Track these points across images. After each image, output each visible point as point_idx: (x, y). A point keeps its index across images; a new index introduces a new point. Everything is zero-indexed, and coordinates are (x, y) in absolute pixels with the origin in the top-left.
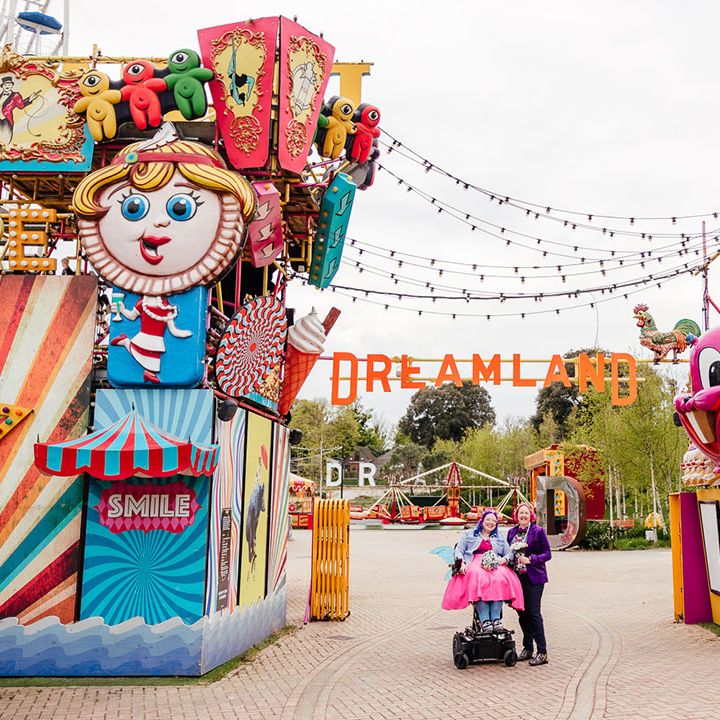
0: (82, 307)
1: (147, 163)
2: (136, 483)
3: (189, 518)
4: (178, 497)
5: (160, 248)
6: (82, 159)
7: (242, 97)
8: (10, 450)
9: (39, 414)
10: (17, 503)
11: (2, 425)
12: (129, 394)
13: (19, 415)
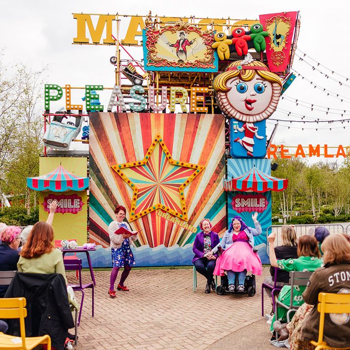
0: (220, 127)
1: (245, 70)
2: (245, 194)
3: (265, 207)
4: (260, 199)
5: (252, 104)
6: (215, 67)
7: (278, 43)
8: (197, 182)
9: (207, 168)
10: (202, 202)
11: (195, 172)
12: (240, 160)
13: (201, 168)
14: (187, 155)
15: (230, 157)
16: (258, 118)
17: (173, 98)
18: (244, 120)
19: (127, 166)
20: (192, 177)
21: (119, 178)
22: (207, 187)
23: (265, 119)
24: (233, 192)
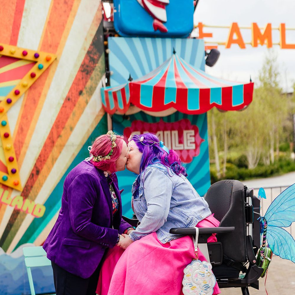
2: (150, 121)
3: (195, 150)
4: (185, 132)
8: (40, 94)
9: (62, 60)
10: (53, 142)
11: (34, 69)
12: (136, 41)
13: (48, 60)
14: (11, 27)
15: (113, 33)
20: (27, 81)
22: (64, 106)
24: (125, 117)
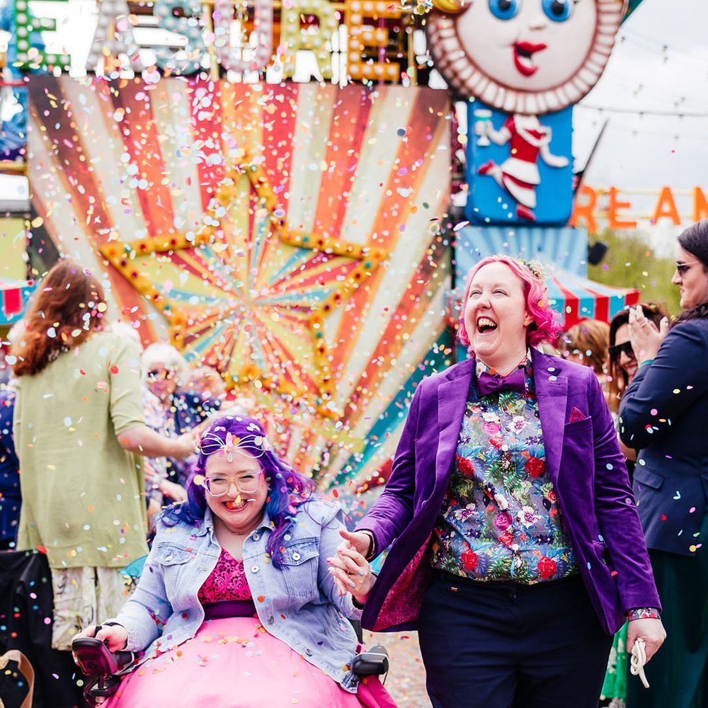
0: (434, 128)
5: (535, 56)
9: (395, 257)
11: (360, 268)
13: (377, 256)
16: (551, 101)
17: (290, 34)
18: (509, 106)
19: (150, 246)
21: (125, 286)
23: (572, 104)
